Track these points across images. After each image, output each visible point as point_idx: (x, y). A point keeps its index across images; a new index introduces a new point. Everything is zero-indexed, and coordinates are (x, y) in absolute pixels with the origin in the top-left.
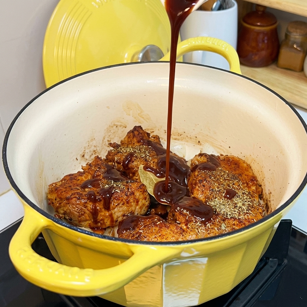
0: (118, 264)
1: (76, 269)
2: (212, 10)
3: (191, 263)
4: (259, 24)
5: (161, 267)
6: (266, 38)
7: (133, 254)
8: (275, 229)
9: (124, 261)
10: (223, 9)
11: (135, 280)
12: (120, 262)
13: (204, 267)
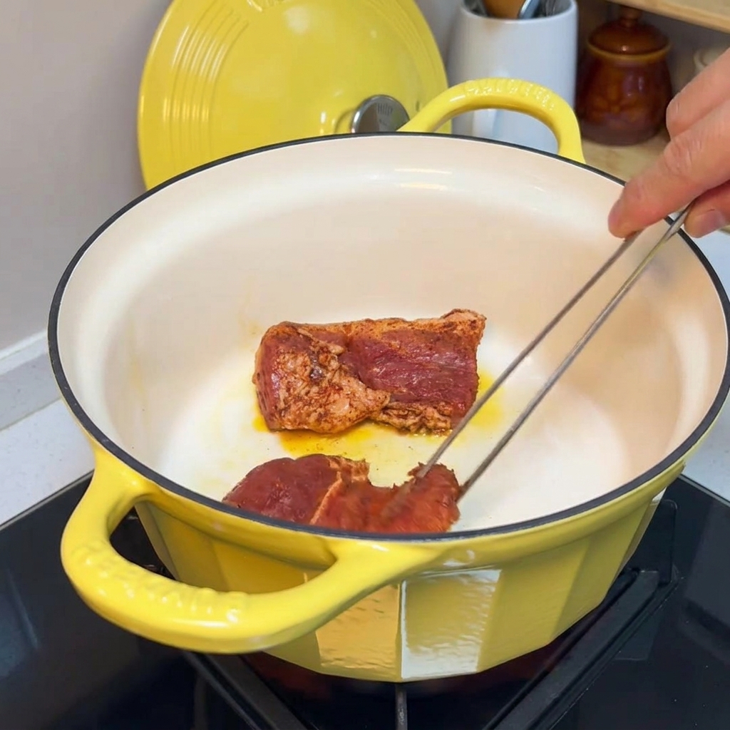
0: (301, 582)
1: (207, 593)
2: (519, 16)
3: (465, 581)
4: (624, 49)
5: (396, 588)
6: (640, 80)
7: (334, 559)
8: (653, 504)
9: (317, 576)
10: (545, 15)
11: (338, 617)
12: (306, 577)
13: (493, 589)
